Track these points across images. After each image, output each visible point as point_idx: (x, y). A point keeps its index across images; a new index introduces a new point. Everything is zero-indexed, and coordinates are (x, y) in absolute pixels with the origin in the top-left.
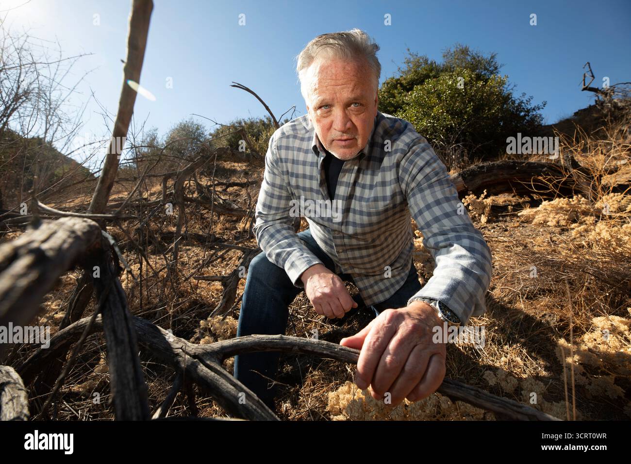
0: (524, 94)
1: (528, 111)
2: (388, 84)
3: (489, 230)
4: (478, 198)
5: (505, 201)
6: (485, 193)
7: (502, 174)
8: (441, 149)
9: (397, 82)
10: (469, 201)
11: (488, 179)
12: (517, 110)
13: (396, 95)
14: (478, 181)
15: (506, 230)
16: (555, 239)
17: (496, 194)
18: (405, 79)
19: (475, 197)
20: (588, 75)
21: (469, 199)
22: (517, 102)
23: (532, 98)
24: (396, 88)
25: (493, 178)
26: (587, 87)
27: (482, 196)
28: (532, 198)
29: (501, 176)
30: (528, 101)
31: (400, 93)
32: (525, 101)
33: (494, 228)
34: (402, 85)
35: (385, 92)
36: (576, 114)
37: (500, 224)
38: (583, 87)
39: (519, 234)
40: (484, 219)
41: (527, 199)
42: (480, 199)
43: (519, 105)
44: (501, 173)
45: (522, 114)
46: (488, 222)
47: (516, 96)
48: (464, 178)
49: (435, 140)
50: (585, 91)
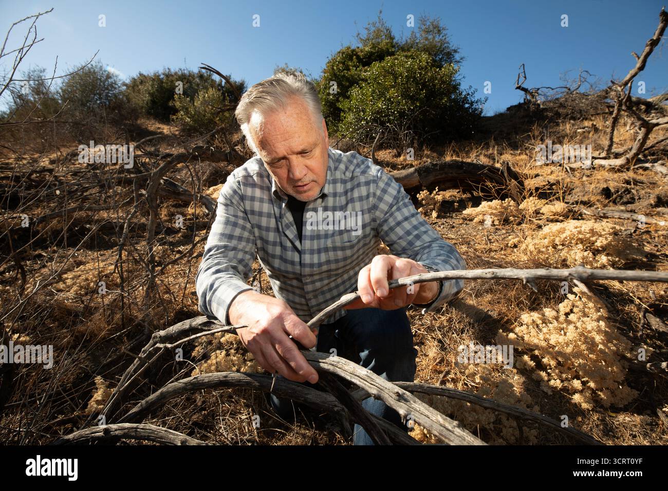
0: (471, 87)
1: (472, 103)
2: (343, 53)
3: (439, 227)
4: (430, 194)
5: (451, 196)
6: (437, 190)
7: (452, 173)
8: (394, 134)
9: (352, 52)
10: (423, 197)
11: (439, 177)
12: (463, 102)
13: (351, 68)
14: (431, 178)
15: (453, 227)
16: (490, 237)
17: (444, 190)
18: (362, 51)
19: (428, 193)
20: (522, 75)
21: (423, 194)
22: (464, 93)
23: (476, 90)
24: (351, 59)
25: (443, 176)
26: (520, 86)
27: (434, 192)
28: (472, 194)
29: (450, 175)
30: (473, 94)
31: (354, 66)
32: (471, 93)
33: (443, 224)
34: (358, 57)
35: (339, 62)
36: (508, 109)
37: (448, 220)
38: (517, 86)
39: (463, 232)
40: (434, 214)
41: (469, 195)
42: (433, 195)
43: (466, 98)
44: (451, 171)
45: (467, 106)
46: (438, 217)
47: (464, 87)
48: (420, 174)
49: (388, 124)
50: (518, 90)
